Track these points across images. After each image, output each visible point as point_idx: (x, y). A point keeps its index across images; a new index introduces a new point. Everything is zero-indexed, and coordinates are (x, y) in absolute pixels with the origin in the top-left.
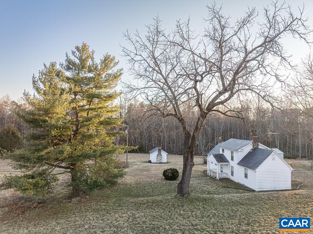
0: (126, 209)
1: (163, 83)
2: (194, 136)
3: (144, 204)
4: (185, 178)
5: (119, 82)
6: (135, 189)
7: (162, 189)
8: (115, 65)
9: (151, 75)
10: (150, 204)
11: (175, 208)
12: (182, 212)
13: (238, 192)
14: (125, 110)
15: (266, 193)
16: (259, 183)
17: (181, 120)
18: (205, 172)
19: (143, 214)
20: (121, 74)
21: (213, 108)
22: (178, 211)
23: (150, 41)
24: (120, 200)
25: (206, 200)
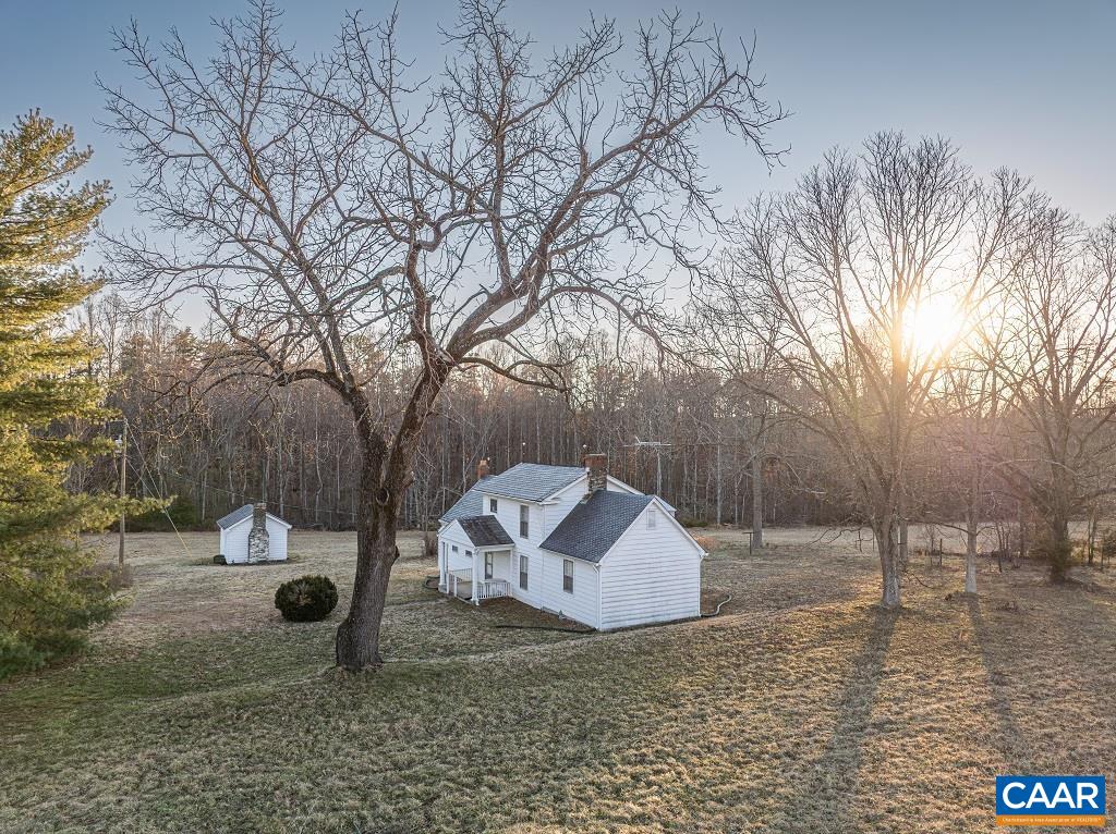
0: (127, 743)
1: (283, 252)
2: (398, 451)
3: (206, 716)
4: (366, 604)
5: (92, 236)
6: (161, 667)
7: (276, 654)
8: (75, 162)
9: (233, 219)
10: (229, 713)
11: (329, 716)
12: (355, 727)
13: (545, 640)
14: (111, 363)
15: (631, 633)
16: (608, 605)
17: (350, 393)
18: (432, 581)
19: (201, 753)
20: (99, 205)
21: (468, 348)
22: (341, 723)
23: (229, 84)
24: (97, 713)
25: (439, 675)
